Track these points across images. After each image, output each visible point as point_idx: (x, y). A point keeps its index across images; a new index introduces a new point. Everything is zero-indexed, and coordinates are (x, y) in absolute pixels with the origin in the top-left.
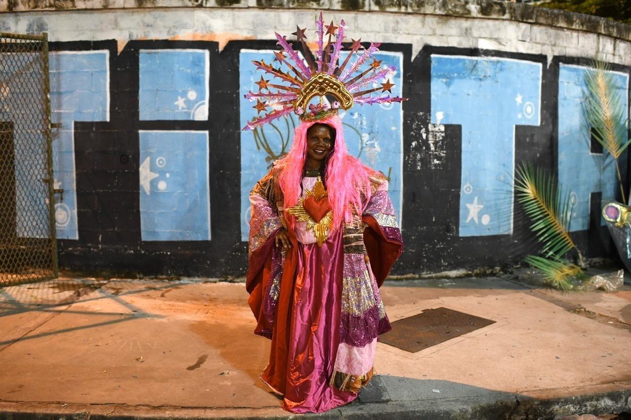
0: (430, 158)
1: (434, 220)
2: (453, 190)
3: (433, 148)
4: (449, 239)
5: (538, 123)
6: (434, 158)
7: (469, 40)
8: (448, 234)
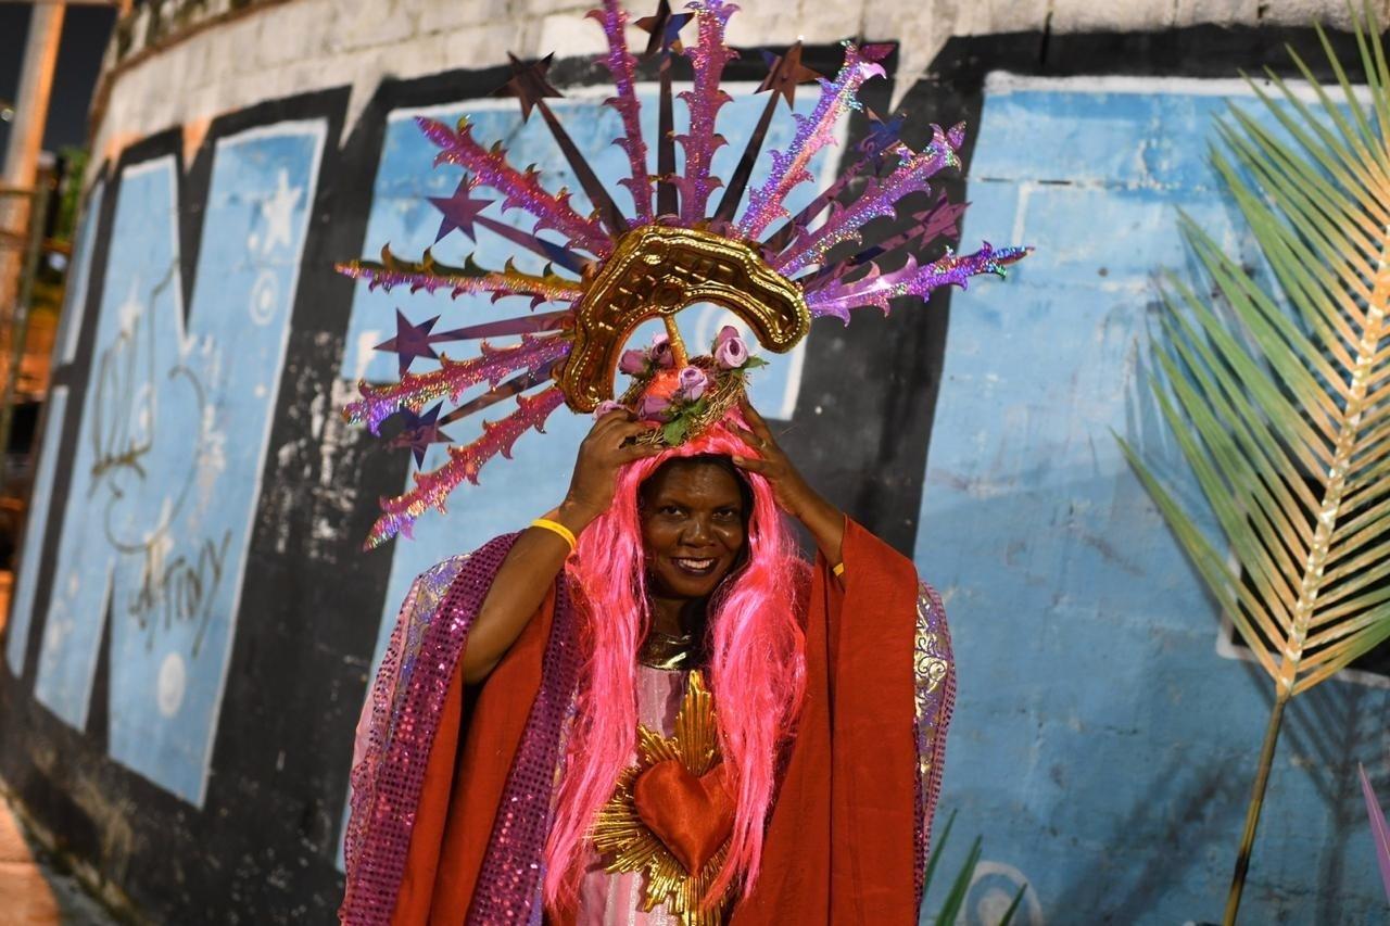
0: (313, 513)
1: (280, 765)
2: (349, 659)
3: (326, 476)
4: (304, 862)
5: (780, 401)
6: (323, 515)
7: (515, 29)
8: (305, 842)
